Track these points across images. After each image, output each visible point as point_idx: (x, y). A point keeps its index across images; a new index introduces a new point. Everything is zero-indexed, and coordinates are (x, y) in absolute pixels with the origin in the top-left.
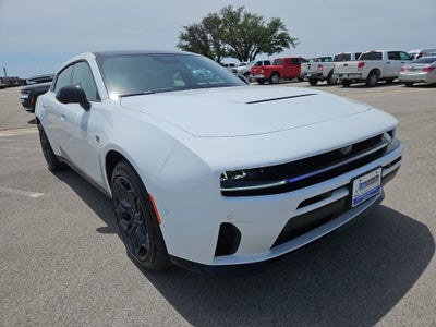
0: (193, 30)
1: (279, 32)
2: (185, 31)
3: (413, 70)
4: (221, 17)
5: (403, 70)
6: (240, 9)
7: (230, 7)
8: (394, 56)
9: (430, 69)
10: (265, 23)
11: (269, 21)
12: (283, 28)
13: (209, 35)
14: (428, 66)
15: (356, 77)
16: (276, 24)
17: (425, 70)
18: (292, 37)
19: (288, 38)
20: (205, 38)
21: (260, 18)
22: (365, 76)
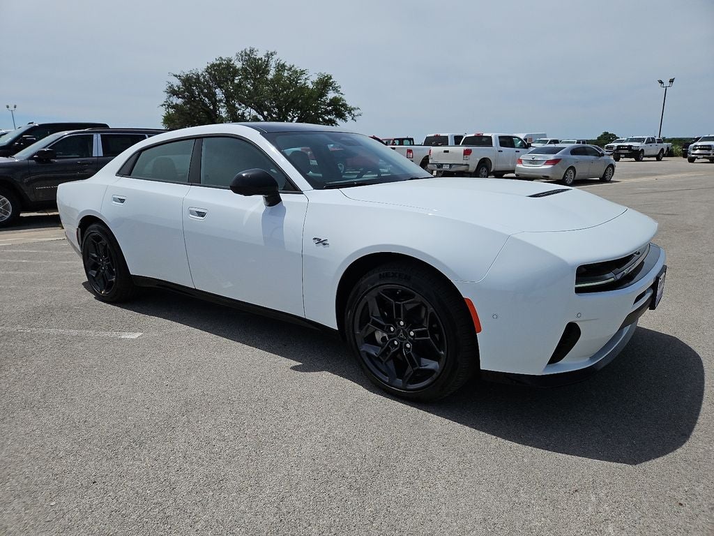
0: (189, 82)
1: (331, 95)
2: (177, 83)
3: (533, 162)
4: (239, 65)
5: (520, 161)
6: (269, 55)
7: (252, 51)
8: (507, 141)
9: (555, 162)
10: (310, 80)
11: (315, 78)
12: (335, 89)
13: (218, 91)
14: (552, 157)
15: (462, 168)
16: (325, 84)
17: (548, 162)
18: (350, 104)
19: (344, 105)
20: (212, 96)
21: (302, 72)
22: (472, 168)
